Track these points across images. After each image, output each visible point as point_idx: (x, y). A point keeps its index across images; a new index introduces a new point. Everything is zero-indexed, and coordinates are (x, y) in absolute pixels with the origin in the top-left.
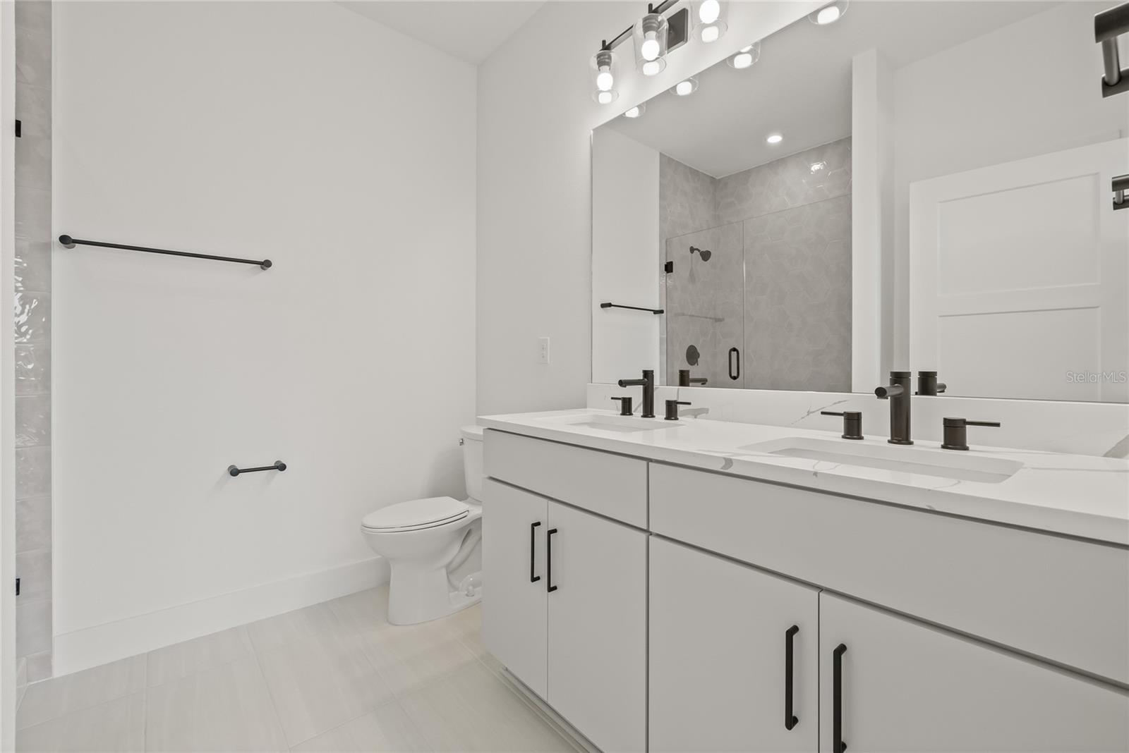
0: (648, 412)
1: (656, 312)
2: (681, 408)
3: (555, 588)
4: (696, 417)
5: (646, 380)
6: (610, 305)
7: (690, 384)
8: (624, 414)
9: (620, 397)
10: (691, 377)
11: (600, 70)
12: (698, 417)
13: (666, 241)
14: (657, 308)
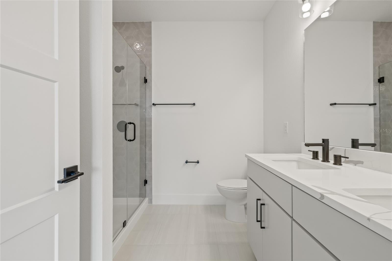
0: (326, 159)
1: (370, 105)
2: (343, 159)
3: (264, 228)
4: (355, 165)
5: (323, 144)
6: (335, 104)
7: (360, 147)
8: (313, 158)
9: (312, 150)
10: (360, 143)
11: (303, 3)
12: (357, 165)
13: (379, 67)
14: (372, 102)
